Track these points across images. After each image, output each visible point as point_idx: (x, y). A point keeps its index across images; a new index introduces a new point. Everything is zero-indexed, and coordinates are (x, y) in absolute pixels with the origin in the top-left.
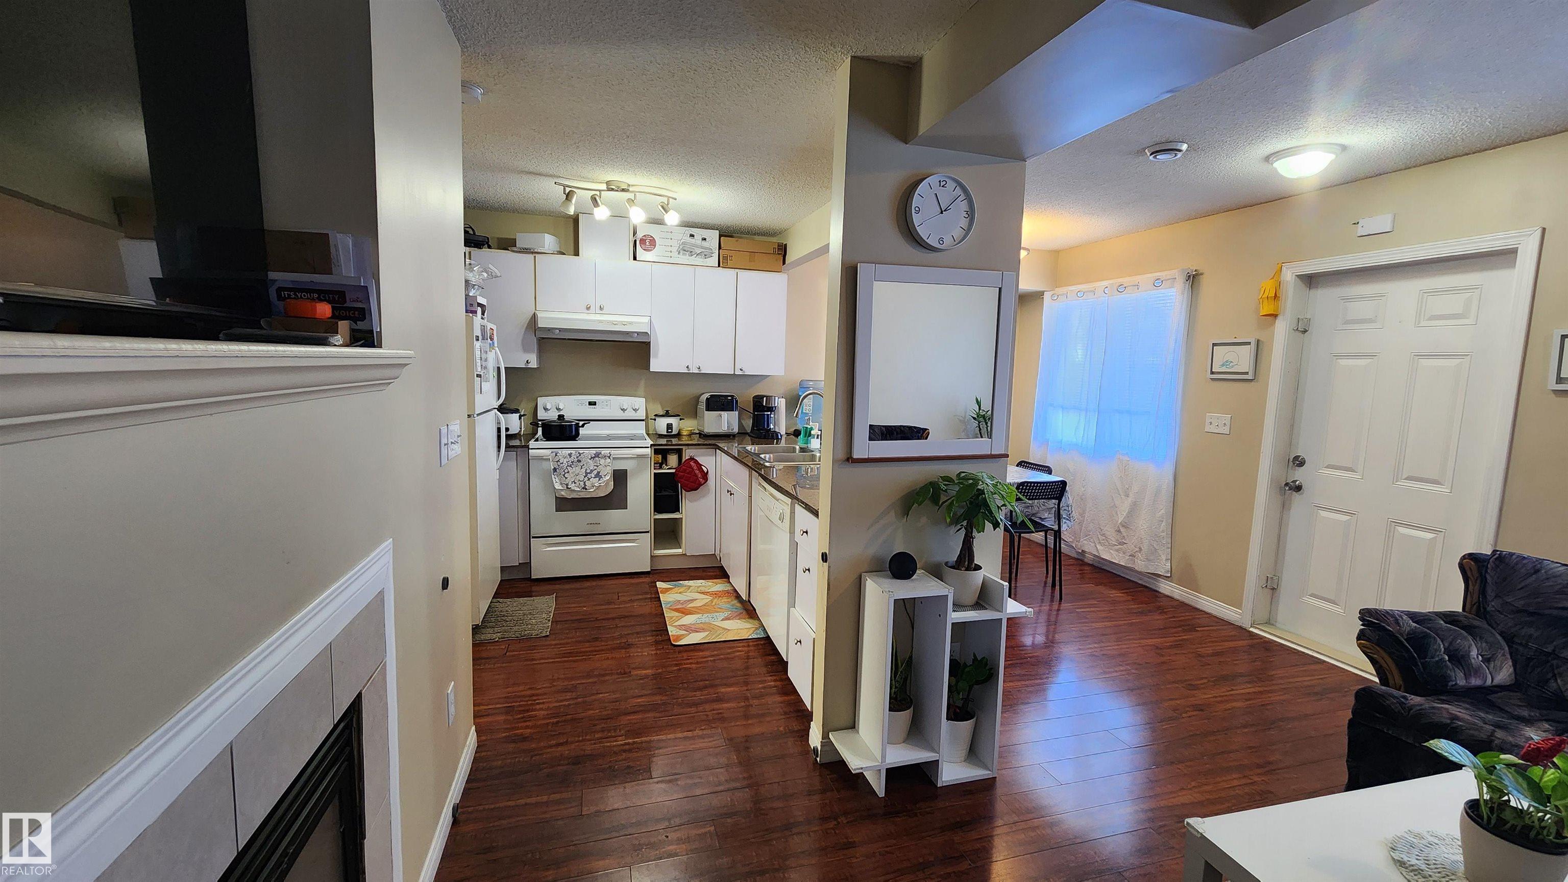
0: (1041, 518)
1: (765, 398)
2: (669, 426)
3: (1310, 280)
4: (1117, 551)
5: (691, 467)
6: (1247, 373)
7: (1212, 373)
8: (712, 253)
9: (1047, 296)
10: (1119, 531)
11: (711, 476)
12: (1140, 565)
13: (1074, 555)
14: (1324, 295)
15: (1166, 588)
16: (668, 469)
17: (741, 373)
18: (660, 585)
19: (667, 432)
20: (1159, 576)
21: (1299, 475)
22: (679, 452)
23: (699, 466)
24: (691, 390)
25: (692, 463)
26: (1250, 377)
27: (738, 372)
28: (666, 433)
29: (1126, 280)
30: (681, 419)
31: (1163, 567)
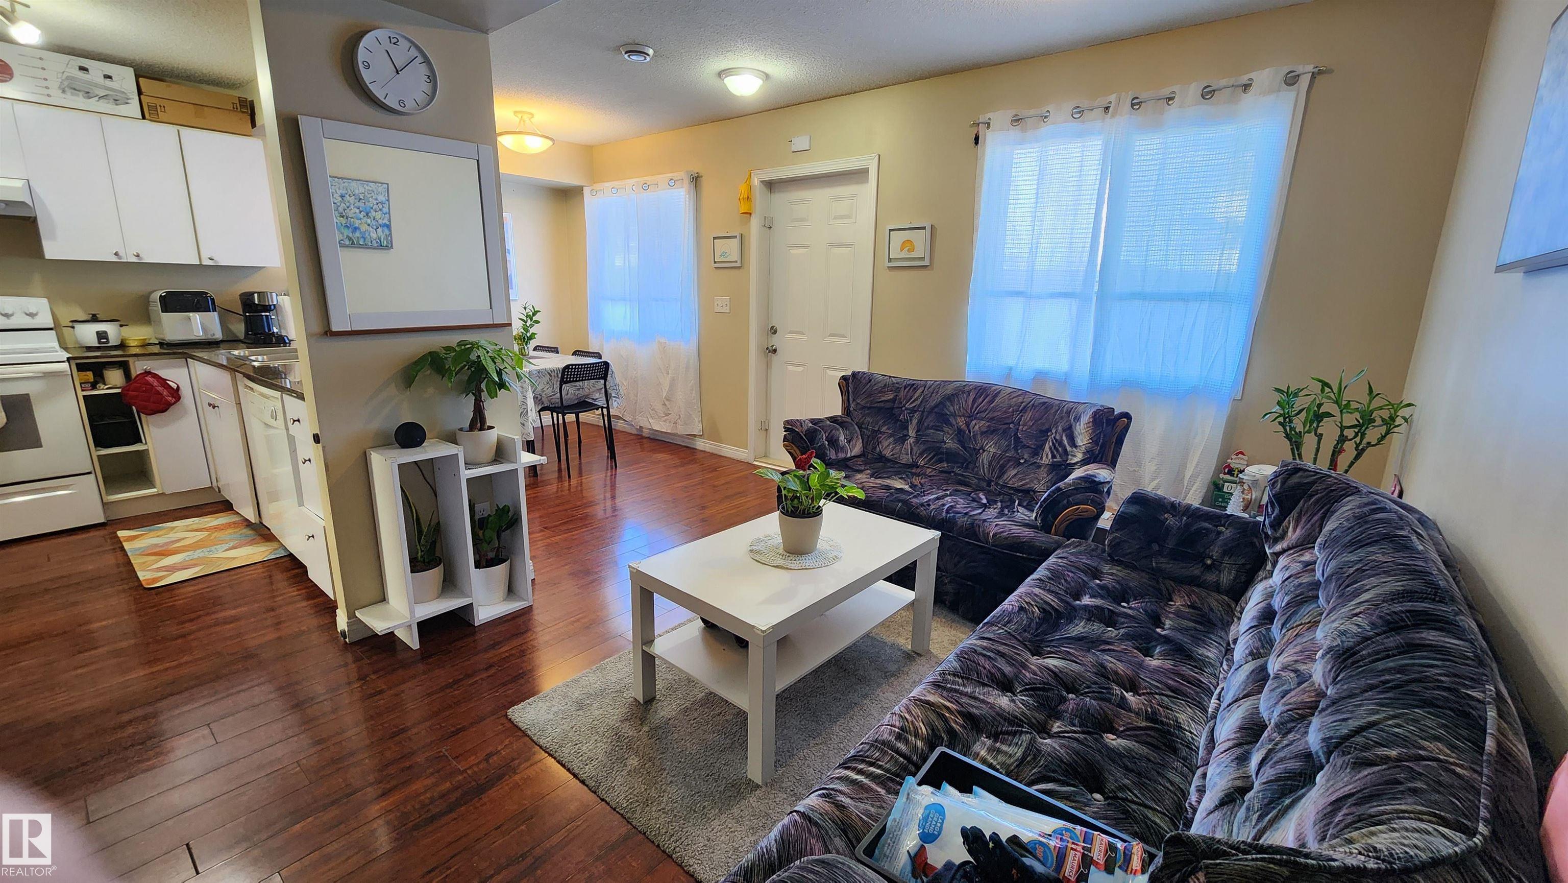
0: (593, 399)
1: (256, 295)
2: (101, 335)
3: (771, 185)
4: (665, 421)
5: (148, 383)
6: (736, 262)
7: (715, 262)
8: (128, 99)
9: (586, 191)
10: (664, 404)
11: (186, 392)
12: (681, 430)
13: (634, 432)
14: (781, 199)
15: (701, 445)
16: (108, 389)
17: (211, 263)
18: (121, 534)
19: (99, 342)
20: (695, 436)
21: (775, 341)
22: (124, 367)
23: (163, 382)
24: (134, 286)
25: (149, 378)
26: (738, 265)
27: (206, 262)
28: (98, 345)
29: (648, 179)
30: (121, 326)
31: (696, 429)
